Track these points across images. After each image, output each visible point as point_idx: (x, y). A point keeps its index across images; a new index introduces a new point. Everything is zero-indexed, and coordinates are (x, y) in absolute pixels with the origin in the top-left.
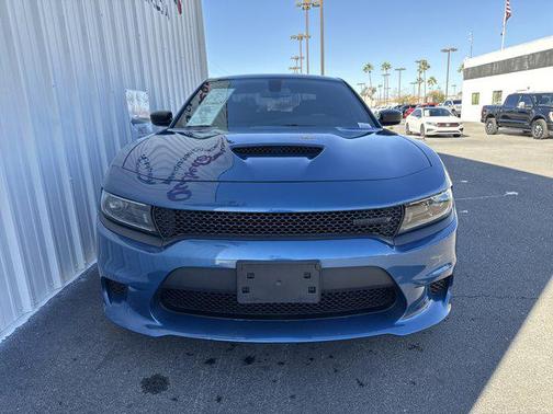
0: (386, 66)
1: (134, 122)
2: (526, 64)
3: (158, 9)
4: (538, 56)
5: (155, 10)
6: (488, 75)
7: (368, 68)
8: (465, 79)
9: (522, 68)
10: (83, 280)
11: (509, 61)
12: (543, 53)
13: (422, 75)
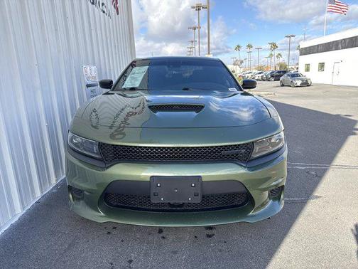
0: (250, 46)
1: (88, 86)
2: (340, 46)
3: (104, 12)
4: (348, 41)
5: (102, 13)
6: (315, 53)
7: (238, 47)
8: (301, 55)
9: (337, 49)
10: (54, 191)
11: (329, 44)
12: (351, 39)
13: (273, 53)
